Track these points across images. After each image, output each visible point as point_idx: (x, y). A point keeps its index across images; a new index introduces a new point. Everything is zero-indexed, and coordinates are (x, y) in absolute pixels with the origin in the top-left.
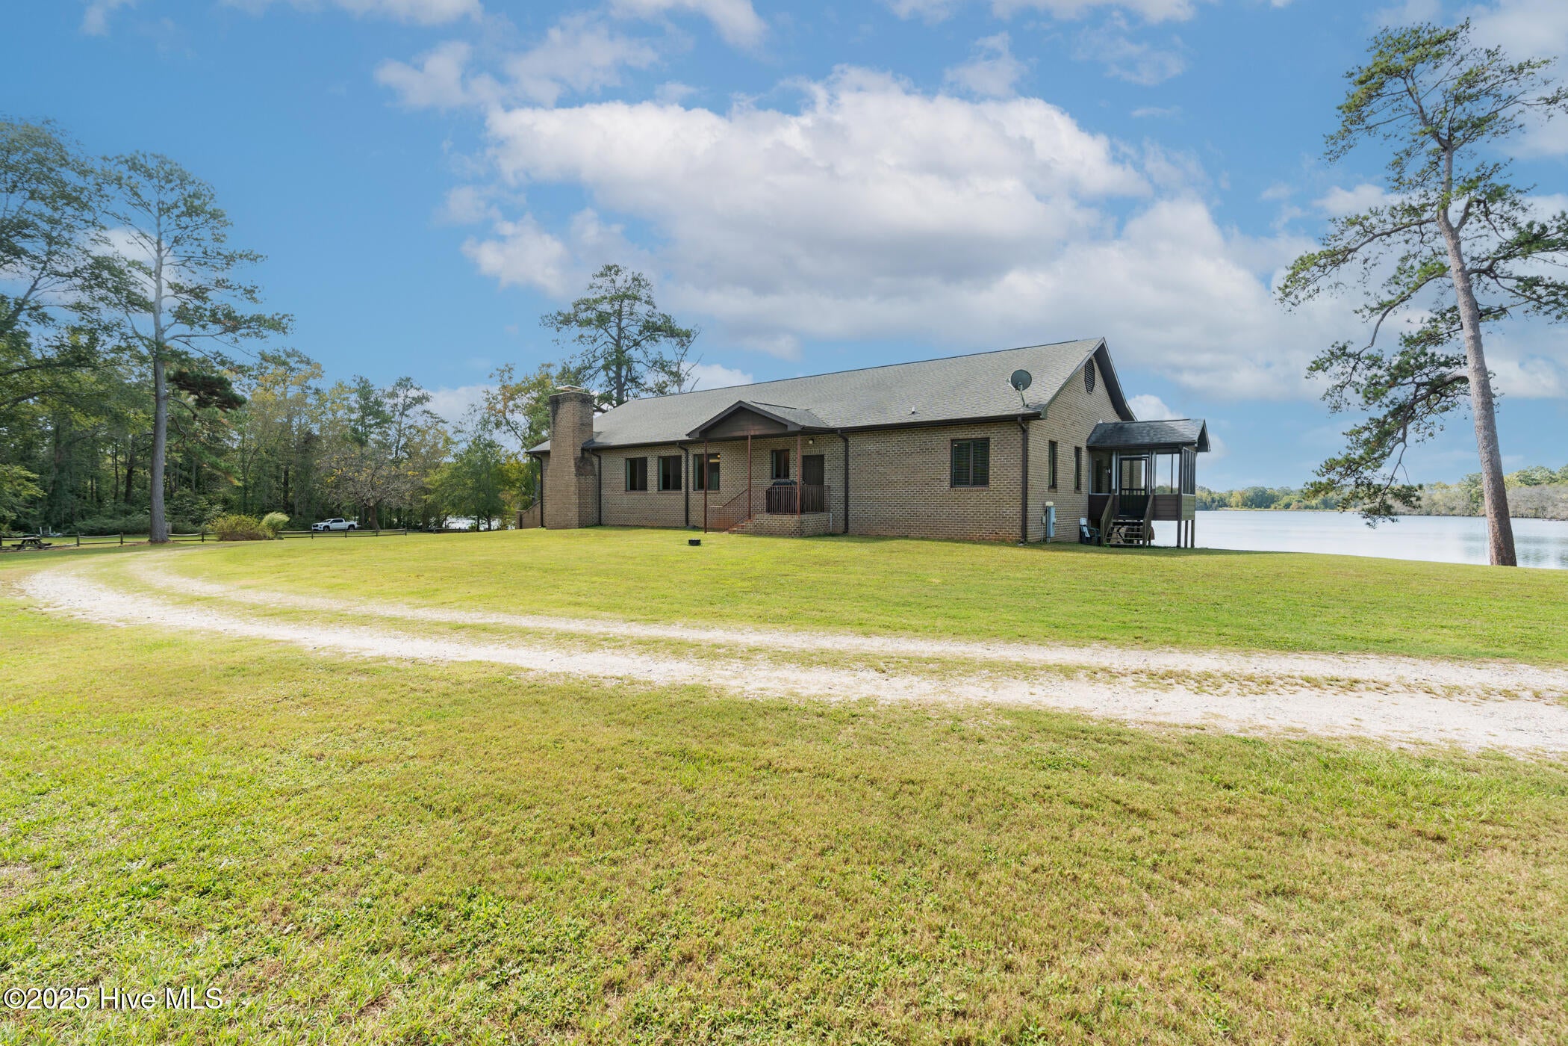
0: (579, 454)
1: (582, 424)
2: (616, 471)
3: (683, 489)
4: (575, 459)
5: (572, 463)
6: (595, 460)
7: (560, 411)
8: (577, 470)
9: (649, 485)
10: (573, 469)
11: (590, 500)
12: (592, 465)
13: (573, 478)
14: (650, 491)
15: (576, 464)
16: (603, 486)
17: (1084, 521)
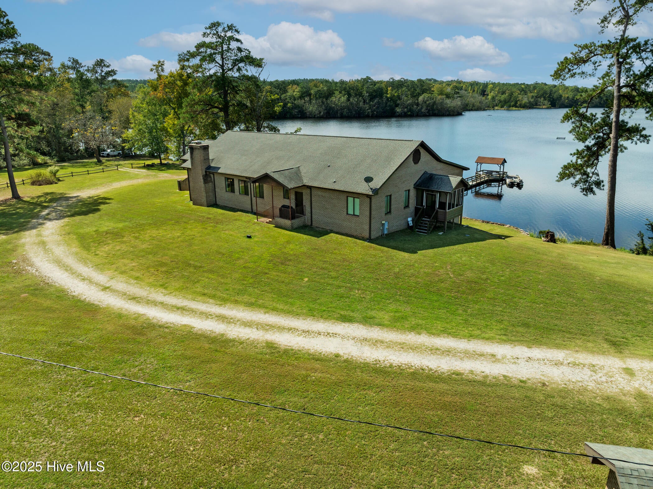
0: (204, 173)
1: (205, 159)
2: (221, 183)
3: (250, 195)
4: (203, 176)
5: (202, 178)
6: (212, 175)
7: (194, 153)
8: (204, 181)
9: (236, 191)
10: (202, 181)
11: (211, 194)
12: (211, 177)
13: (203, 185)
14: (236, 193)
15: (203, 178)
16: (216, 187)
17: (410, 219)
